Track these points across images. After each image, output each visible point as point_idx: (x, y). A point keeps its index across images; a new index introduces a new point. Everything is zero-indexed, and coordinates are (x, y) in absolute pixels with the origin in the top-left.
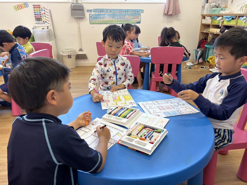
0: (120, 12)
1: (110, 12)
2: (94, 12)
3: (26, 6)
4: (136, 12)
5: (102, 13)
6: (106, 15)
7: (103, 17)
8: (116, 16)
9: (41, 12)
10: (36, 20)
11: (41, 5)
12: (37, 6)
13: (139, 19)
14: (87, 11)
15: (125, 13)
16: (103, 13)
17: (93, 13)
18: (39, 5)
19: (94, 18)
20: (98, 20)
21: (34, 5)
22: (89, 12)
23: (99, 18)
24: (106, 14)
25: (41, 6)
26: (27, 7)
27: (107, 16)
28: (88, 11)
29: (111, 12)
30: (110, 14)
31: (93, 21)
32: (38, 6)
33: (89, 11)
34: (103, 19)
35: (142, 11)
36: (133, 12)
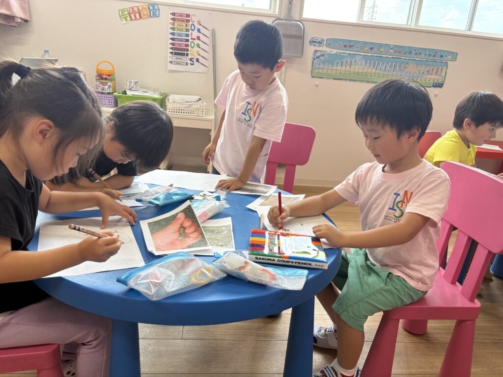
0: (395, 52)
1: (370, 51)
2: (328, 45)
3: (152, 14)
4: (438, 58)
5: (348, 52)
6: (358, 58)
7: (349, 63)
8: (383, 63)
9: (190, 33)
10: (172, 53)
11: (194, 16)
12: (181, 18)
13: (440, 75)
14: (310, 42)
15: (409, 56)
16: (352, 53)
17: (324, 48)
18: (188, 16)
19: (324, 63)
20: (335, 68)
21: (173, 14)
22: (315, 45)
23: (338, 63)
24: (358, 55)
25: (193, 18)
26: (155, 16)
27: (360, 60)
28: (312, 42)
29: (373, 51)
30: (370, 55)
31: (321, 71)
32: (186, 16)
33: (314, 42)
34: (348, 67)
35: (454, 56)
36: (430, 55)
